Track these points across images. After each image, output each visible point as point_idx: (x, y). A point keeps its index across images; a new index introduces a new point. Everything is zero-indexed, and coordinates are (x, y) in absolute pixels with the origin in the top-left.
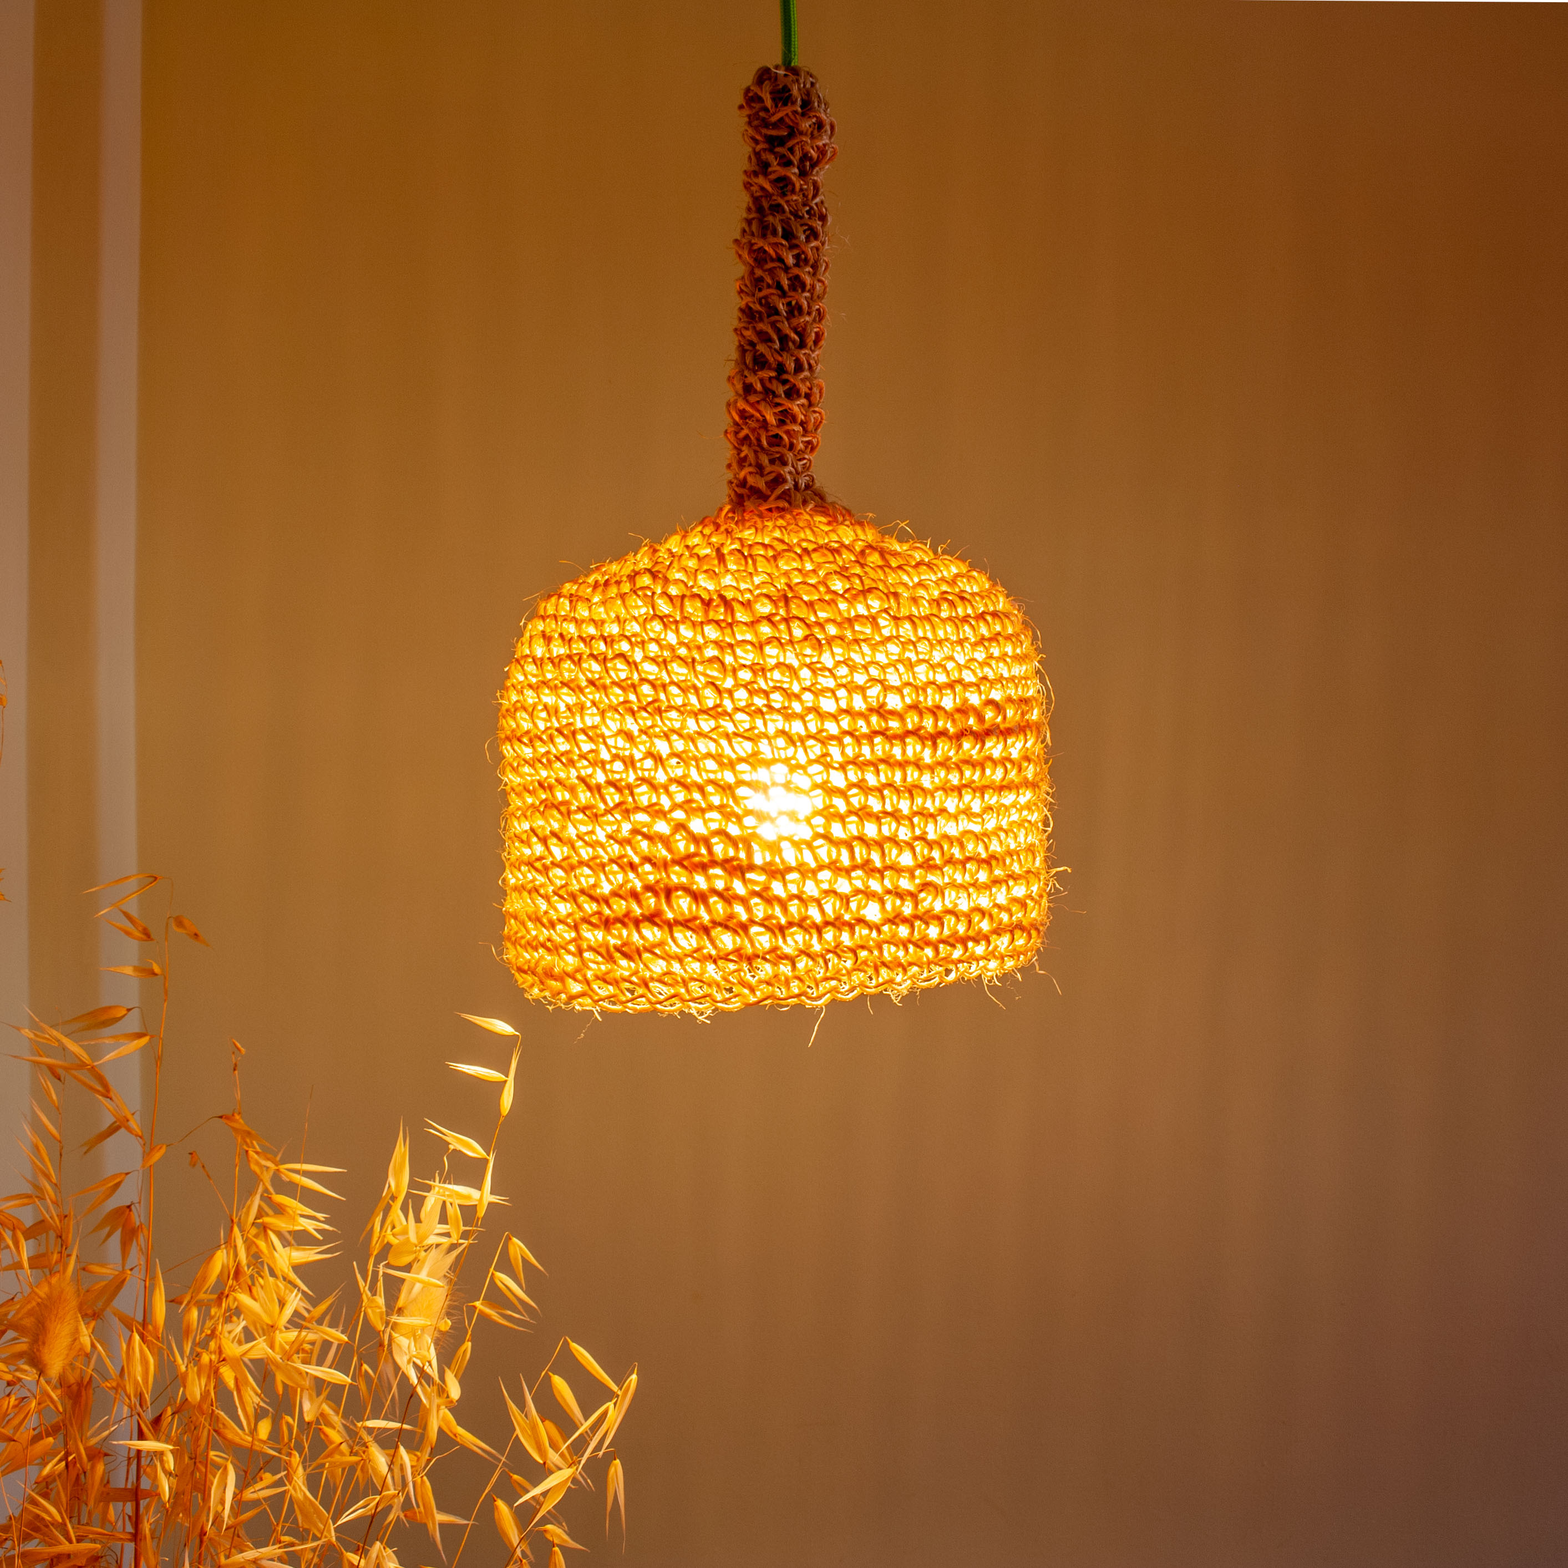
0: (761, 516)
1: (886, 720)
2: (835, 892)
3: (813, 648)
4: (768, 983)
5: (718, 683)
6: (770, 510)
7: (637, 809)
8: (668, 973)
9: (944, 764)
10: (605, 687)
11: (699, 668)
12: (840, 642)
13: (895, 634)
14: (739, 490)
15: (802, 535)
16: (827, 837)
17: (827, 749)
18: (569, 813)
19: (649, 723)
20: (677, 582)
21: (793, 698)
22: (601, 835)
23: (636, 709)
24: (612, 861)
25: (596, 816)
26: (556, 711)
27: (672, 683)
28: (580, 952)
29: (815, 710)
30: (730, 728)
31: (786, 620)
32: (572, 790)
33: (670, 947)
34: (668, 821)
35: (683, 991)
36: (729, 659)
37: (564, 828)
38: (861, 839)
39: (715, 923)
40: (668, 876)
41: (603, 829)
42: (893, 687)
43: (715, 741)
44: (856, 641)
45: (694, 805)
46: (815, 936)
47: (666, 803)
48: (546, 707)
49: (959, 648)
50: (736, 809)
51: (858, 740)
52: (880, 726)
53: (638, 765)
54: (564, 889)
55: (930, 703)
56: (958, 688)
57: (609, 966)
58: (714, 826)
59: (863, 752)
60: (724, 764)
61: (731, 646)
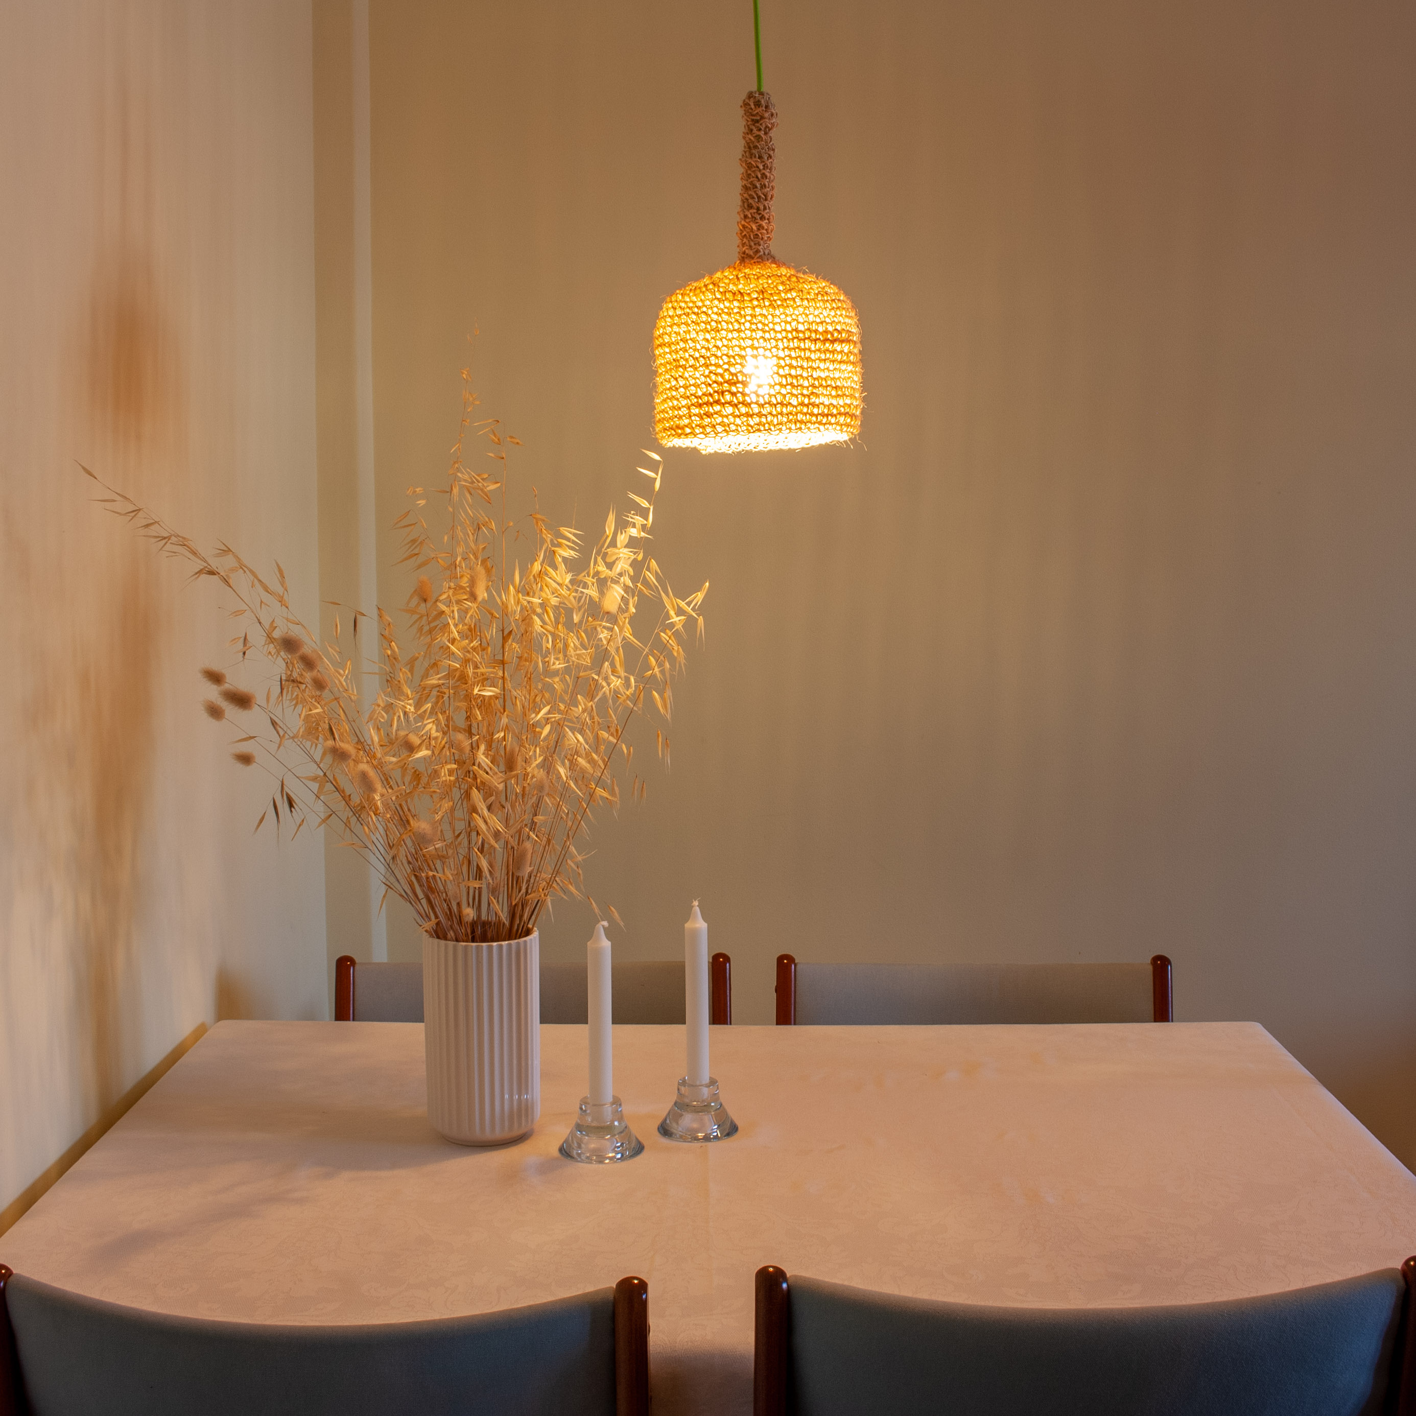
0: (751, 264)
1: (798, 333)
2: (781, 393)
3: (773, 308)
4: (758, 424)
5: (739, 321)
6: (755, 262)
7: (711, 365)
8: (723, 422)
9: (819, 350)
10: (698, 324)
11: (732, 316)
12: (782, 307)
13: (801, 304)
14: (743, 255)
15: (767, 271)
16: (778, 373)
17: (778, 343)
18: (686, 368)
19: (714, 335)
20: (722, 287)
21: (766, 326)
22: (697, 375)
23: (710, 330)
24: (702, 383)
25: (696, 368)
26: (679, 333)
27: (723, 321)
28: (690, 416)
29: (773, 329)
30: (744, 336)
31: (763, 299)
32: (687, 360)
34: (722, 368)
35: (727, 428)
36: (742, 313)
37: (683, 373)
38: (790, 375)
39: (739, 403)
40: (722, 387)
41: (698, 373)
42: (801, 322)
44: (788, 306)
45: (731, 363)
46: (774, 408)
47: (721, 362)
48: (675, 332)
49: (824, 310)
50: (746, 364)
51: (789, 340)
52: (796, 335)
53: (711, 350)
54: (684, 395)
55: (814, 329)
56: (824, 324)
57: (701, 422)
58: (738, 370)
59: (790, 345)
61: (743, 308)
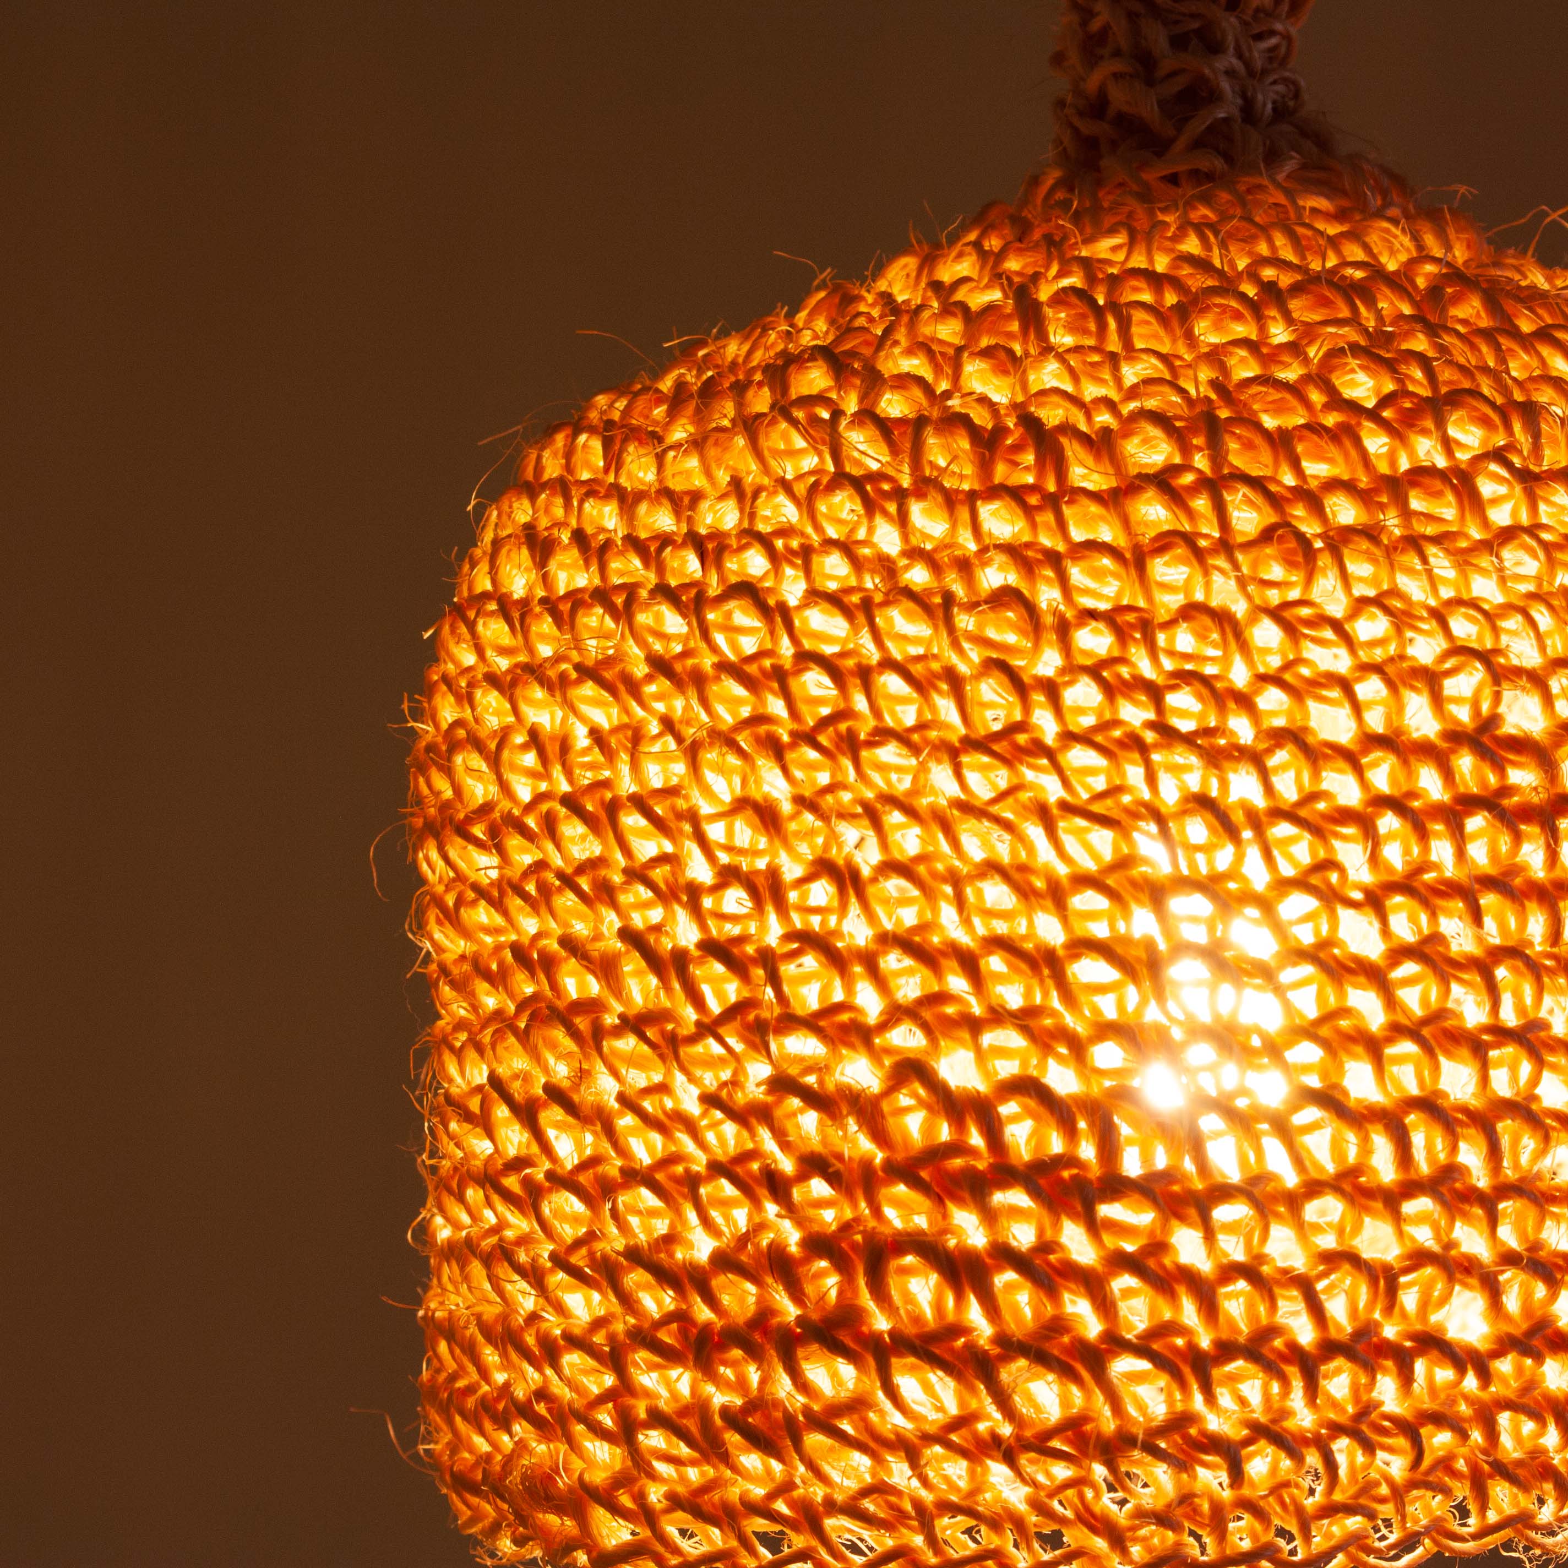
0: (1146, 196)
1: (1500, 768)
2: (1354, 1259)
3: (1290, 564)
4: (1163, 1519)
5: (1017, 662)
6: (1173, 180)
7: (789, 1021)
8: (879, 1489)
10: (698, 681)
11: (965, 621)
12: (1365, 545)
13: (1525, 520)
14: (1088, 127)
15: (1263, 249)
16: (1330, 1100)
17: (1330, 849)
18: (599, 1034)
19: (824, 778)
20: (903, 381)
21: (1232, 705)
22: (686, 1097)
23: (786, 738)
24: (717, 1169)
25: (673, 1041)
26: (565, 746)
27: (888, 664)
28: (628, 1430)
29: (1294, 737)
30: (1052, 790)
31: (1213, 485)
32: (607, 968)
33: (882, 1413)
34: (875, 1054)
35: (918, 1540)
36: (1048, 596)
37: (582, 1075)
38: (1429, 1106)
39: (1010, 1348)
40: (877, 1212)
41: (691, 1079)
42: (1518, 672)
43: (1008, 826)
44: (1414, 543)
45: (950, 1010)
46: (1298, 1386)
47: (869, 1003)
48: (535, 739)
50: (1069, 1020)
51: (1418, 824)
52: (1483, 783)
53: (793, 896)
54: (584, 1251)
57: (710, 1472)
58: (1007, 1069)
59: (1434, 857)
60: (1036, 893)
61: (1054, 559)
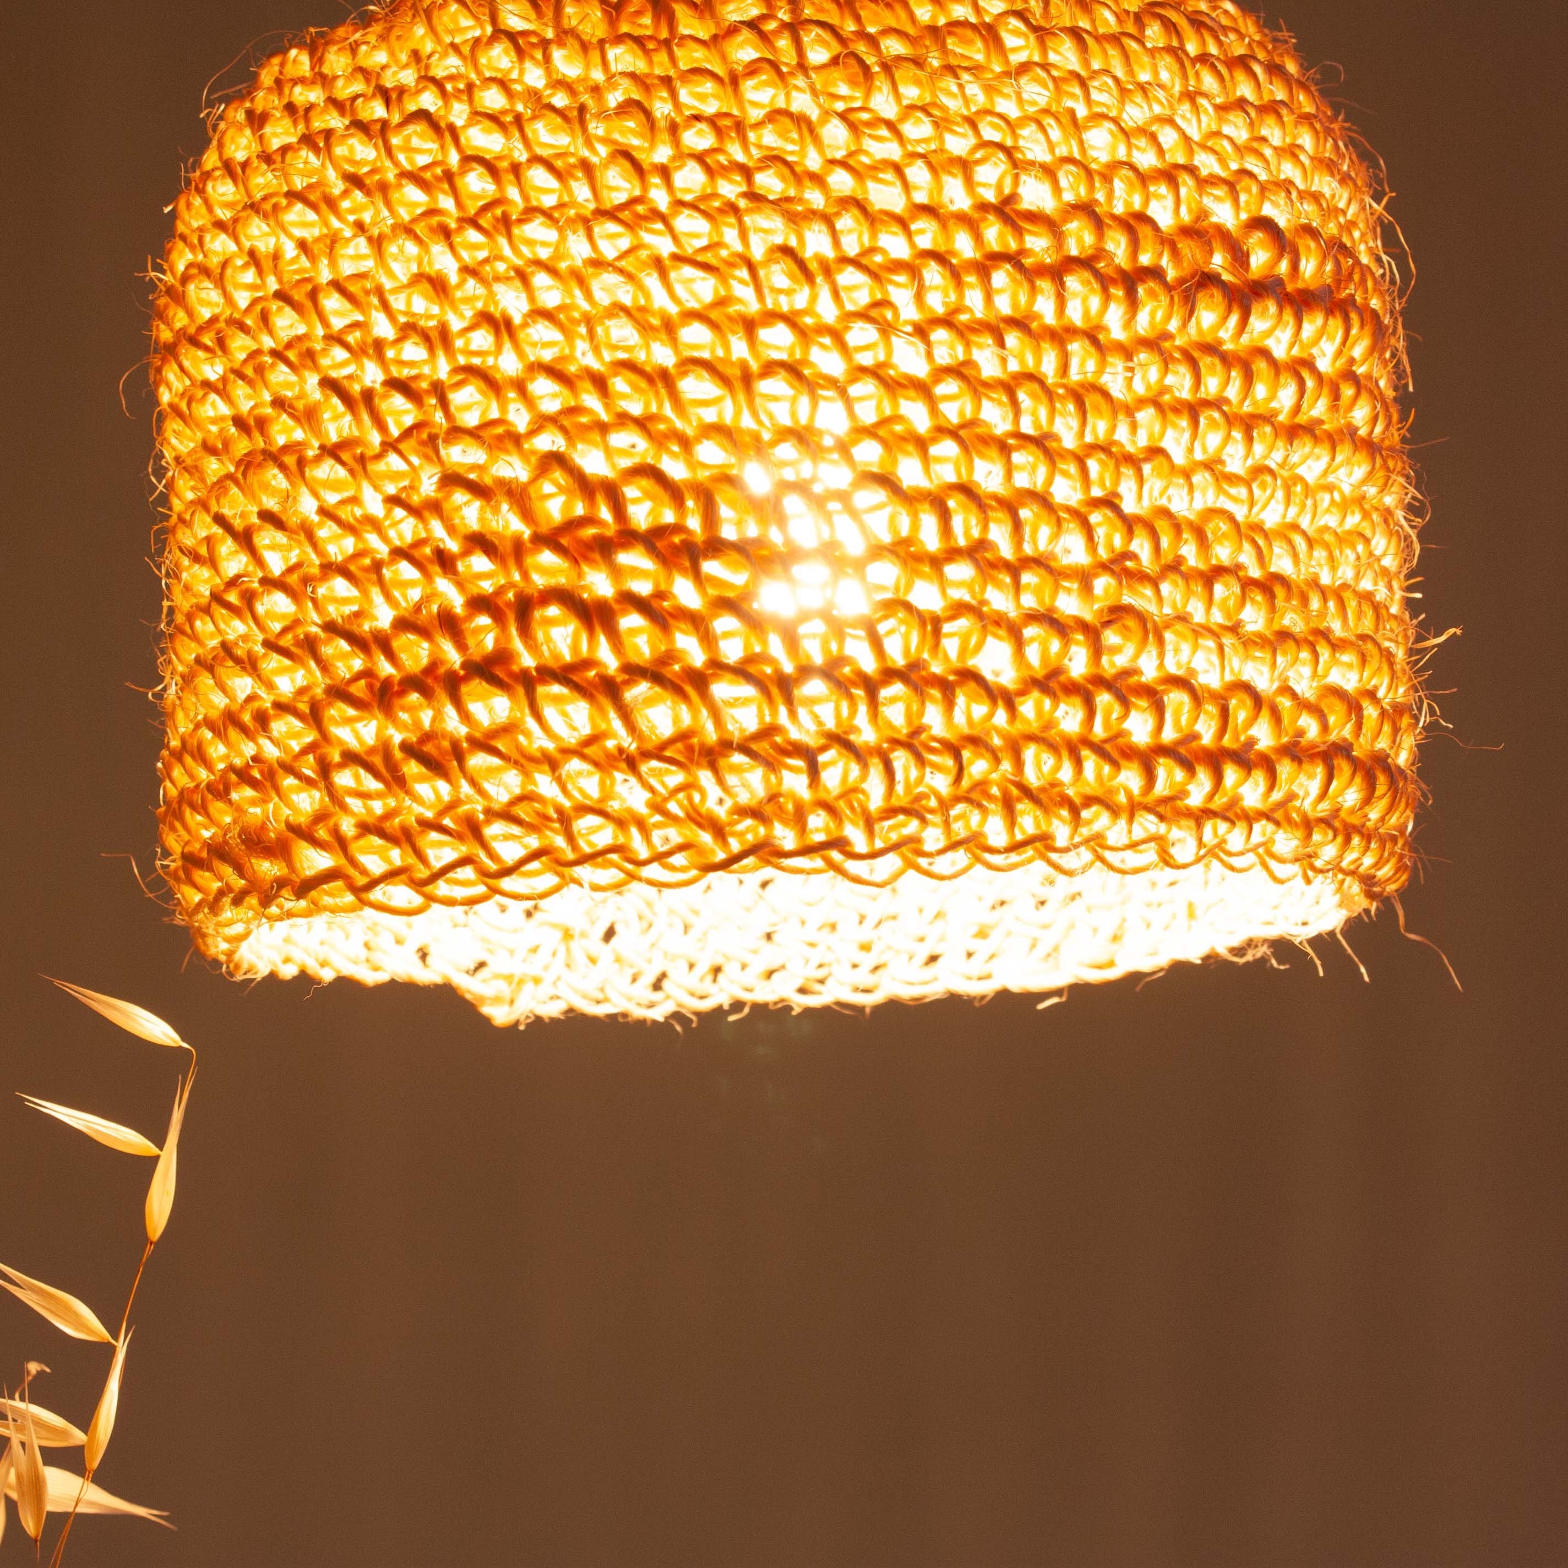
1: (1019, 232)
2: (908, 607)
3: (853, 83)
4: (755, 813)
5: (638, 155)
7: (456, 432)
8: (527, 798)
9: (1155, 343)
10: (384, 188)
11: (597, 128)
12: (912, 70)
13: (1036, 58)
16: (885, 481)
17: (885, 292)
18: (302, 463)
19: (482, 255)
21: (807, 183)
22: (373, 504)
23: (453, 225)
24: (399, 553)
25: (362, 460)
26: (276, 257)
27: (536, 159)
28: (325, 769)
29: (859, 205)
30: (665, 247)
31: (794, 28)
32: (309, 417)
33: (527, 734)
34: (524, 455)
35: (559, 841)
36: (661, 108)
37: (287, 498)
38: (966, 490)
39: (634, 671)
40: (525, 575)
41: (376, 488)
42: (1032, 163)
43: (630, 277)
44: (951, 70)
45: (584, 419)
46: (863, 709)
47: (520, 419)
48: (253, 258)
49: (1186, 107)
50: (679, 424)
51: (956, 275)
52: (1006, 244)
53: (459, 343)
54: (290, 636)
55: (1119, 209)
56: (1187, 184)
57: (392, 802)
59: (967, 302)
60: (653, 328)
61: (667, 81)
